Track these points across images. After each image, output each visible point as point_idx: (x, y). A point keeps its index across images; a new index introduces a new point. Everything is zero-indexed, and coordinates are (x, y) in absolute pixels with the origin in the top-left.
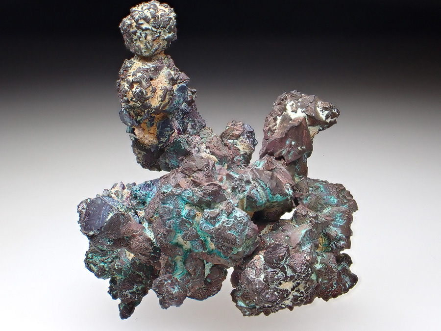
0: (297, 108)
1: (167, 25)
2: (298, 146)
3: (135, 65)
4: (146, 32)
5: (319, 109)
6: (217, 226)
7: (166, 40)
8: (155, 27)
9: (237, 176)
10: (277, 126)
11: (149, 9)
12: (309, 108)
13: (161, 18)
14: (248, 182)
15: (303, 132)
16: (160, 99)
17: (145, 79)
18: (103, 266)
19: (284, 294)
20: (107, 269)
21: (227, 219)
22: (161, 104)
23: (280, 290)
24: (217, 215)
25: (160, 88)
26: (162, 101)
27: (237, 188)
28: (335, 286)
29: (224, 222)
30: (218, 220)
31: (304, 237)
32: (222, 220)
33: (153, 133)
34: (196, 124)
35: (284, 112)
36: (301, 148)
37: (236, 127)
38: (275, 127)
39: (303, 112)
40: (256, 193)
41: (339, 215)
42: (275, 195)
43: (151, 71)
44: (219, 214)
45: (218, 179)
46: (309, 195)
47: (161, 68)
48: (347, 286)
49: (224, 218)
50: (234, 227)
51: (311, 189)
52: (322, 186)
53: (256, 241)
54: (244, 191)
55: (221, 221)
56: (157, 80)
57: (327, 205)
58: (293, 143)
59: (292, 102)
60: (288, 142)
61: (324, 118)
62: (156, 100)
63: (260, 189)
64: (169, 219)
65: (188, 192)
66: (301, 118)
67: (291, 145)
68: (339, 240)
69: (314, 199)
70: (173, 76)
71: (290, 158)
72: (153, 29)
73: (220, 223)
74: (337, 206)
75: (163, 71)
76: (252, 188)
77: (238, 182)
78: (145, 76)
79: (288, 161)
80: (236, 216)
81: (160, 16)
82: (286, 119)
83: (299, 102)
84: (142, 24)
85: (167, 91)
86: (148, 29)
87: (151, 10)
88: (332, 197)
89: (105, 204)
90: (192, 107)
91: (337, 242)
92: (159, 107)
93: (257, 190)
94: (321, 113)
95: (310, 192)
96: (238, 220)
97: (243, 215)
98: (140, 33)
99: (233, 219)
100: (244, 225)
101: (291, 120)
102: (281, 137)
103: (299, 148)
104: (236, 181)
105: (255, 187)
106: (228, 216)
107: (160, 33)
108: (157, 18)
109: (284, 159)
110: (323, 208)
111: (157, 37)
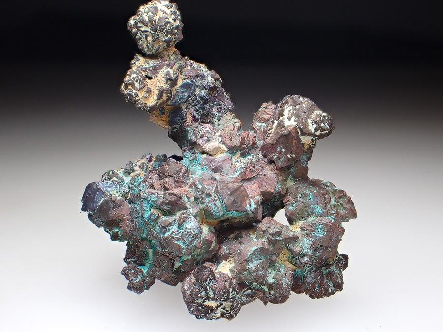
0: (292, 116)
1: (164, 28)
2: (287, 154)
3: (139, 62)
4: (146, 34)
5: (309, 121)
6: (167, 234)
7: (165, 41)
8: (152, 30)
9: (200, 187)
10: (273, 130)
11: (147, 13)
12: (300, 119)
13: (158, 21)
14: (209, 195)
15: (292, 142)
16: (156, 98)
17: (139, 81)
18: (117, 232)
19: (208, 310)
20: (120, 235)
21: (177, 230)
22: (157, 102)
23: (205, 306)
24: (168, 225)
25: (157, 88)
26: (158, 100)
27: (199, 198)
28: (317, 288)
29: (173, 232)
30: (169, 229)
31: (253, 254)
32: (173, 230)
33: (165, 121)
34: (221, 108)
35: (281, 118)
36: (291, 156)
37: (267, 110)
38: (271, 131)
39: (295, 121)
40: (213, 206)
41: (320, 226)
42: (229, 211)
43: (149, 70)
44: (170, 223)
45: (189, 185)
46: (296, 202)
47: (161, 67)
48: (330, 291)
49: (174, 228)
50: (182, 238)
51: (300, 195)
52: (311, 194)
53: (210, 249)
54: (204, 203)
55: (171, 231)
56: (156, 79)
57: (312, 214)
58: (283, 150)
59: (291, 107)
60: (278, 149)
61: (313, 131)
62: (152, 99)
63: (218, 203)
64: (136, 218)
65: (154, 196)
66: (292, 127)
67: (280, 152)
68: (304, 256)
69: (300, 205)
70: (172, 75)
71: (280, 164)
72: (151, 32)
73: (170, 233)
74: (321, 216)
75: (163, 70)
76: (210, 202)
77: (200, 193)
78: (139, 77)
79: (278, 166)
80: (186, 228)
81: (157, 20)
82: (281, 125)
83: (295, 109)
84: (141, 27)
85: (164, 90)
86: (147, 32)
87: (150, 14)
88: (319, 207)
89: (99, 190)
90: (217, 92)
91: (301, 257)
92: (156, 105)
93: (215, 204)
94: (310, 125)
95: (298, 198)
96: (188, 232)
97: (195, 227)
98: (141, 35)
99: (183, 231)
100: (193, 237)
101: (284, 127)
102: (272, 143)
103: (289, 156)
104: (199, 192)
105: (214, 200)
106: (179, 227)
107: (158, 35)
108: (154, 22)
109: (275, 164)
110: (308, 216)
111: (156, 38)
